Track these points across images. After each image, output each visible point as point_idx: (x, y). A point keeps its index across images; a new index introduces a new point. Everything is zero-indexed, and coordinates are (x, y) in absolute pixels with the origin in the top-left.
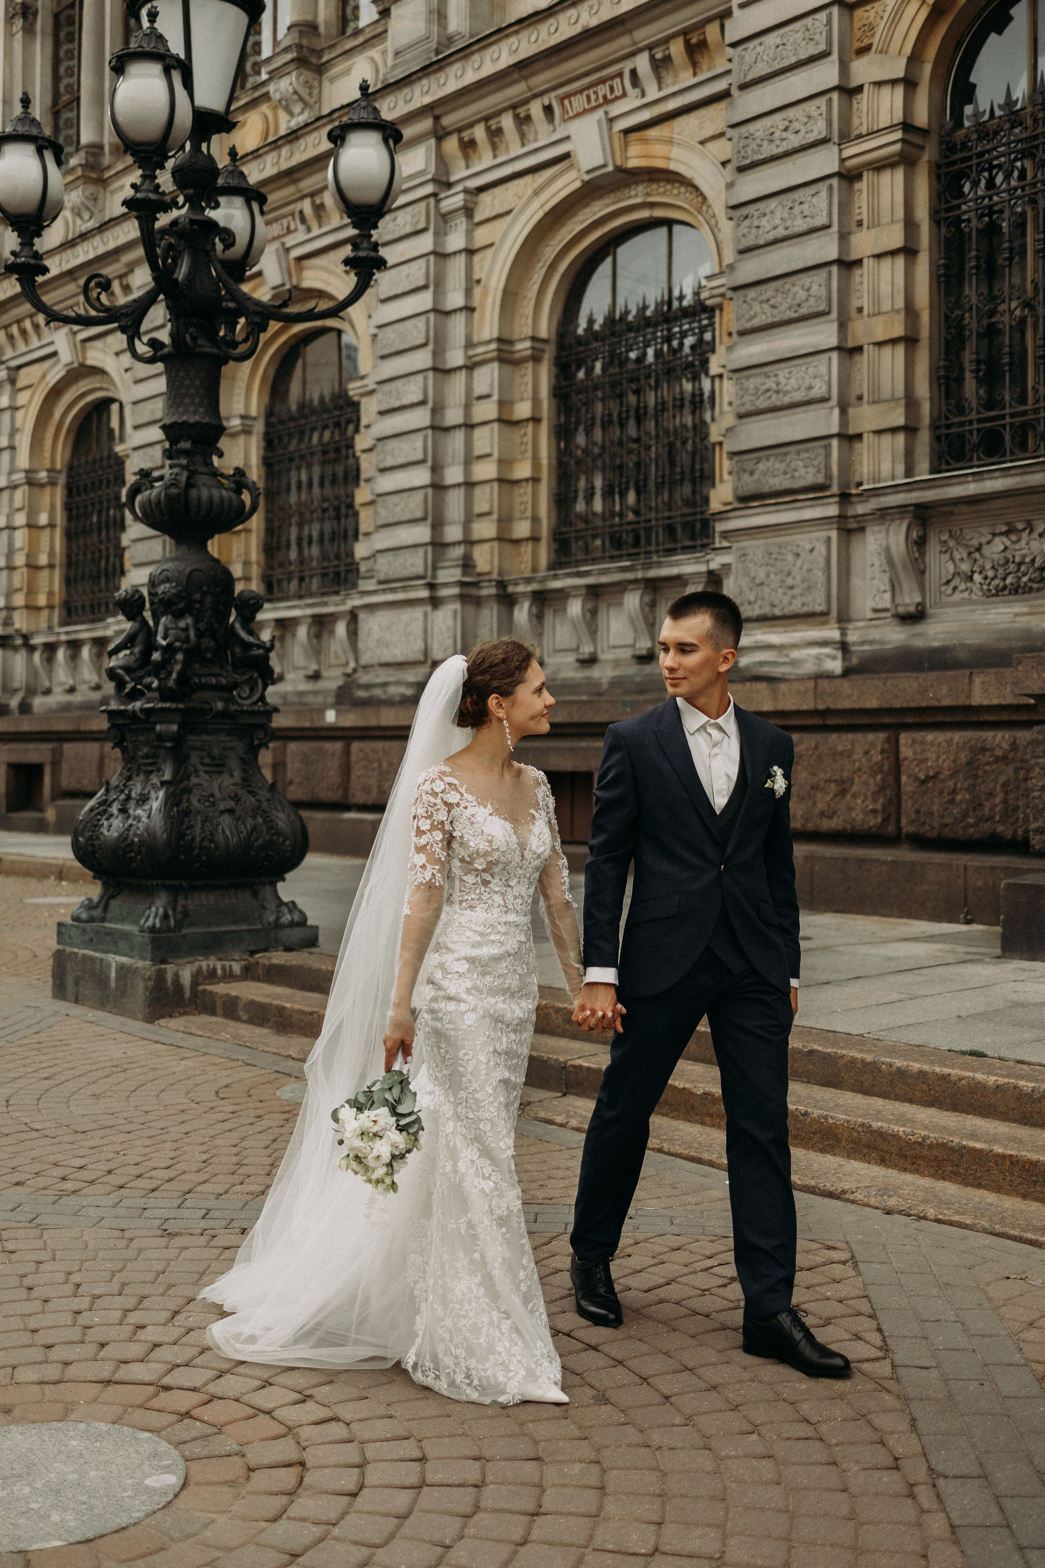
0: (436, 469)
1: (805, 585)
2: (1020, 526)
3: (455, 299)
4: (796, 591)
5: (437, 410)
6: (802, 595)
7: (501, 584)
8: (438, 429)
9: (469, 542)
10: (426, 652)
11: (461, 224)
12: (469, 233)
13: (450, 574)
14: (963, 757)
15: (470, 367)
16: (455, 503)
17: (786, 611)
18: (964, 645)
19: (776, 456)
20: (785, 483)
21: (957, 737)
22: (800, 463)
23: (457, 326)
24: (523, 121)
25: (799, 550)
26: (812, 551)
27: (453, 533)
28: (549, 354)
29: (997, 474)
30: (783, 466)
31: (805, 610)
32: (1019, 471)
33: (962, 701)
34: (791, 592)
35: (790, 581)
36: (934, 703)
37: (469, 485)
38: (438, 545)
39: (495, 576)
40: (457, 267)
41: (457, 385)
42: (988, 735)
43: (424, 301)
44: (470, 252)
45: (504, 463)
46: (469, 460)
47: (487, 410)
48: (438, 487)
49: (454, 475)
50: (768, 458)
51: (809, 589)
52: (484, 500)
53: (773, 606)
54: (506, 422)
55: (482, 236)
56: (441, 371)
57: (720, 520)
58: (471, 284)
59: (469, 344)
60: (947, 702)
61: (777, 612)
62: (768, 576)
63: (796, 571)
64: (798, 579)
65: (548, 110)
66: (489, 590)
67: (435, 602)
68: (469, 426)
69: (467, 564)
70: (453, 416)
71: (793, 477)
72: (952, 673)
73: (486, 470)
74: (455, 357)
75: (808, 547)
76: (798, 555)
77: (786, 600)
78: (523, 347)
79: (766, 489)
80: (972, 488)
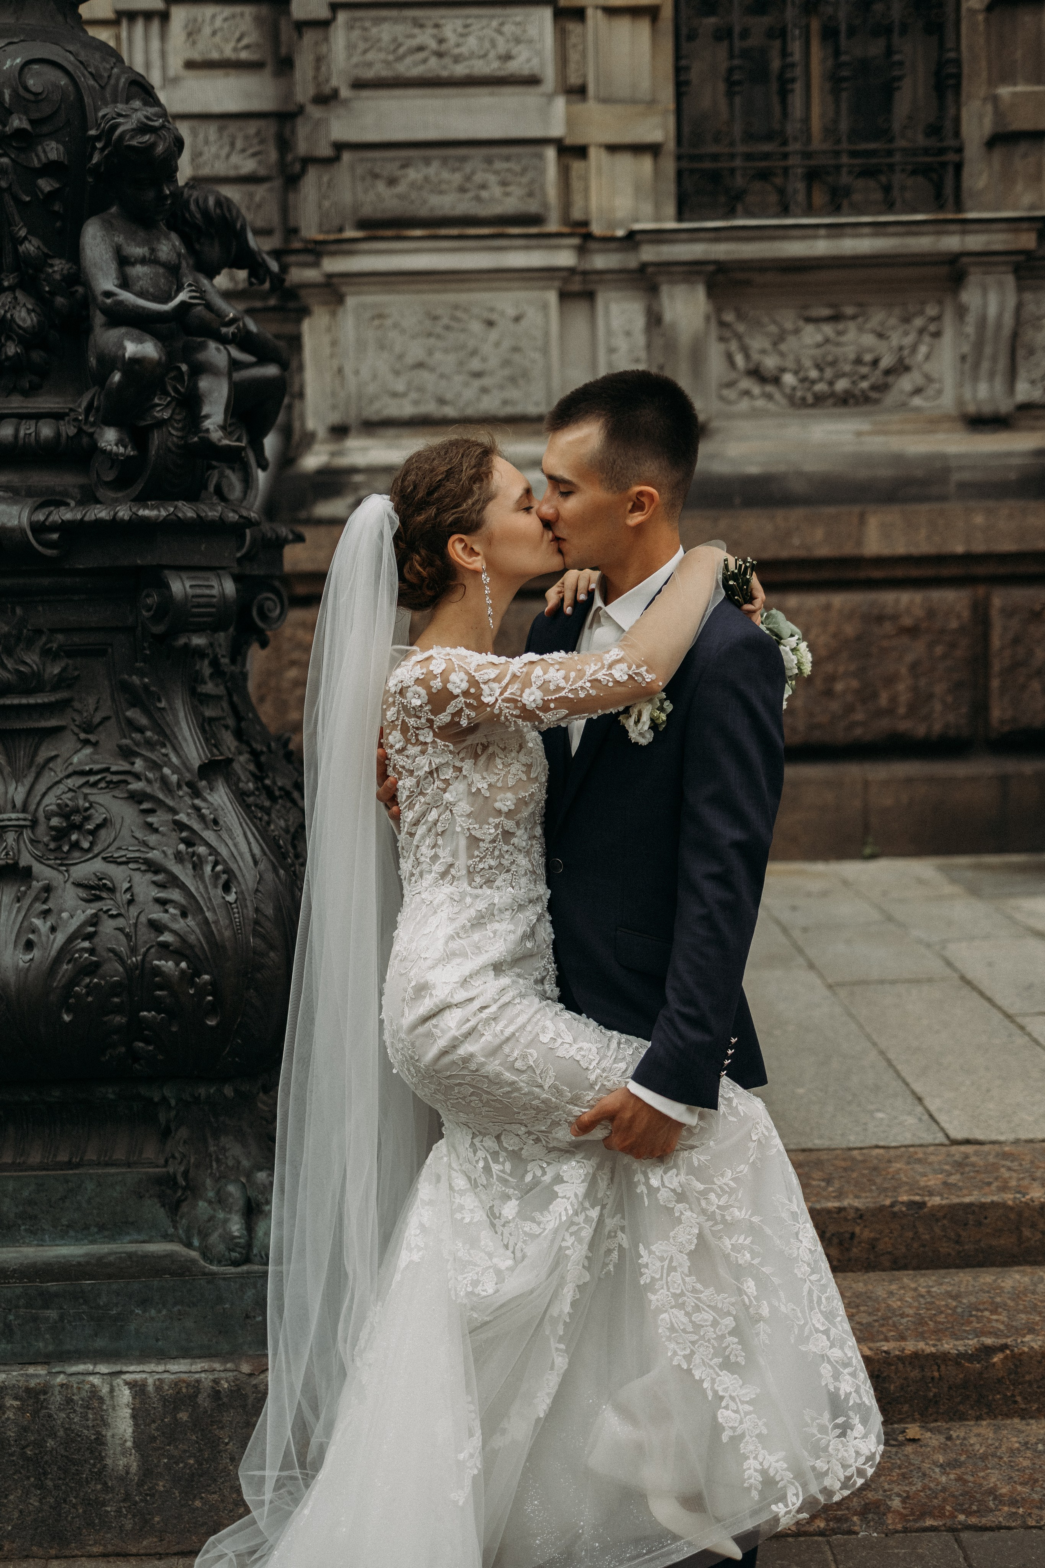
1: (507, 372)
2: (849, 310)
4: (486, 381)
6: (502, 387)
14: (850, 630)
17: (470, 411)
18: (800, 474)
19: (445, 161)
20: (464, 206)
21: (839, 600)
22: (492, 179)
25: (494, 317)
26: (517, 319)
29: (866, 230)
30: (457, 178)
31: (509, 410)
32: (900, 229)
33: (848, 549)
34: (477, 383)
35: (475, 364)
36: (802, 553)
42: (889, 598)
50: (427, 161)
51: (513, 380)
53: (442, 401)
57: (333, 254)
60: (824, 551)
61: (450, 411)
62: (430, 353)
63: (487, 349)
64: (493, 362)
71: (478, 199)
72: (831, 510)
75: (511, 312)
76: (490, 324)
77: (469, 394)
79: (423, 212)
80: (821, 247)
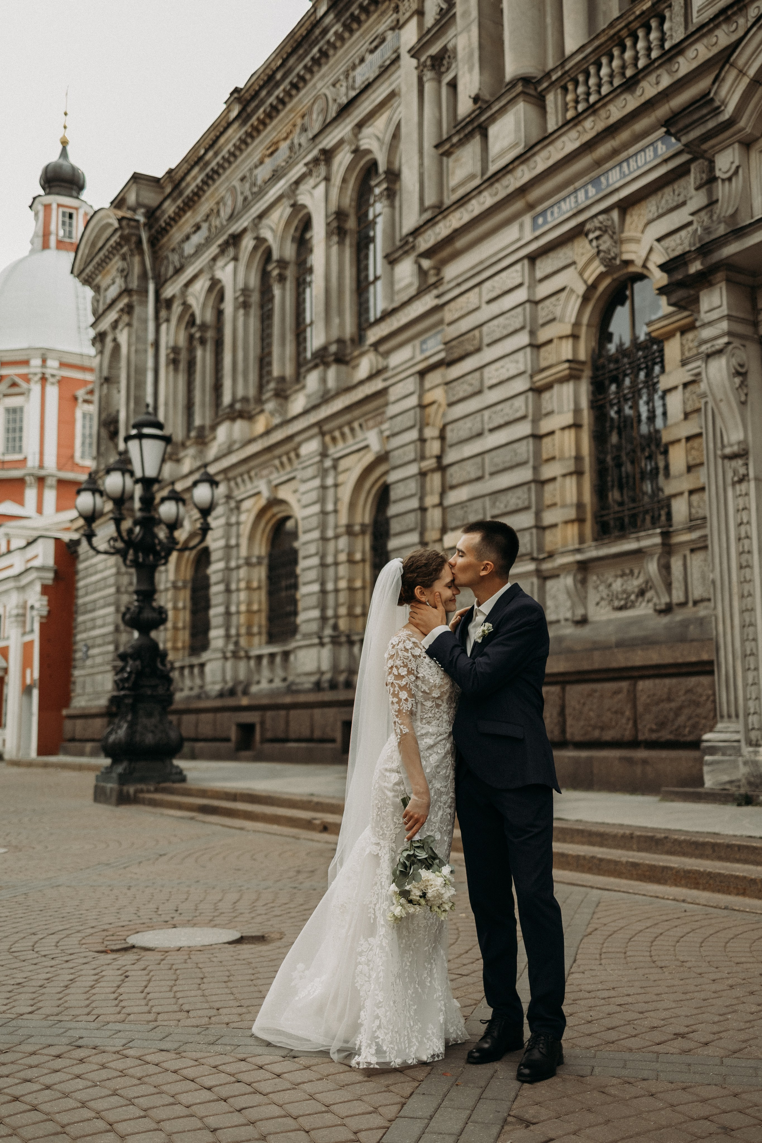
0: (323, 584)
3: (330, 507)
5: (323, 557)
7: (348, 636)
8: (323, 565)
9: (336, 616)
10: (319, 668)
11: (332, 473)
12: (336, 477)
13: (328, 631)
15: (337, 537)
16: (331, 598)
23: (331, 519)
24: (352, 430)
27: (330, 613)
28: (369, 531)
37: (337, 591)
38: (324, 619)
39: (347, 632)
40: (331, 492)
41: (331, 546)
43: (316, 508)
44: (336, 486)
45: (351, 580)
46: (337, 579)
47: (343, 557)
48: (323, 592)
49: (330, 586)
52: (343, 597)
54: (351, 561)
55: (341, 478)
56: (324, 539)
58: (336, 501)
59: (336, 527)
65: (361, 426)
66: (343, 639)
67: (322, 644)
68: (336, 564)
69: (335, 627)
70: (330, 560)
73: (343, 584)
74: (330, 533)
78: (357, 528)
